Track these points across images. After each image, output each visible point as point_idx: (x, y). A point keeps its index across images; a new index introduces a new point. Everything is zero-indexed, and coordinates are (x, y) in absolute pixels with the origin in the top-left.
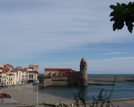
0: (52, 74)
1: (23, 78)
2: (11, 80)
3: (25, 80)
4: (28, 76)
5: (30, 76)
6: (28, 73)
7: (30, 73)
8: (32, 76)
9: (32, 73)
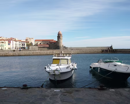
0: (39, 44)
1: (16, 46)
2: (3, 46)
3: (18, 47)
4: (21, 44)
5: (22, 44)
6: (21, 43)
7: (23, 43)
8: (24, 44)
9: (24, 43)
